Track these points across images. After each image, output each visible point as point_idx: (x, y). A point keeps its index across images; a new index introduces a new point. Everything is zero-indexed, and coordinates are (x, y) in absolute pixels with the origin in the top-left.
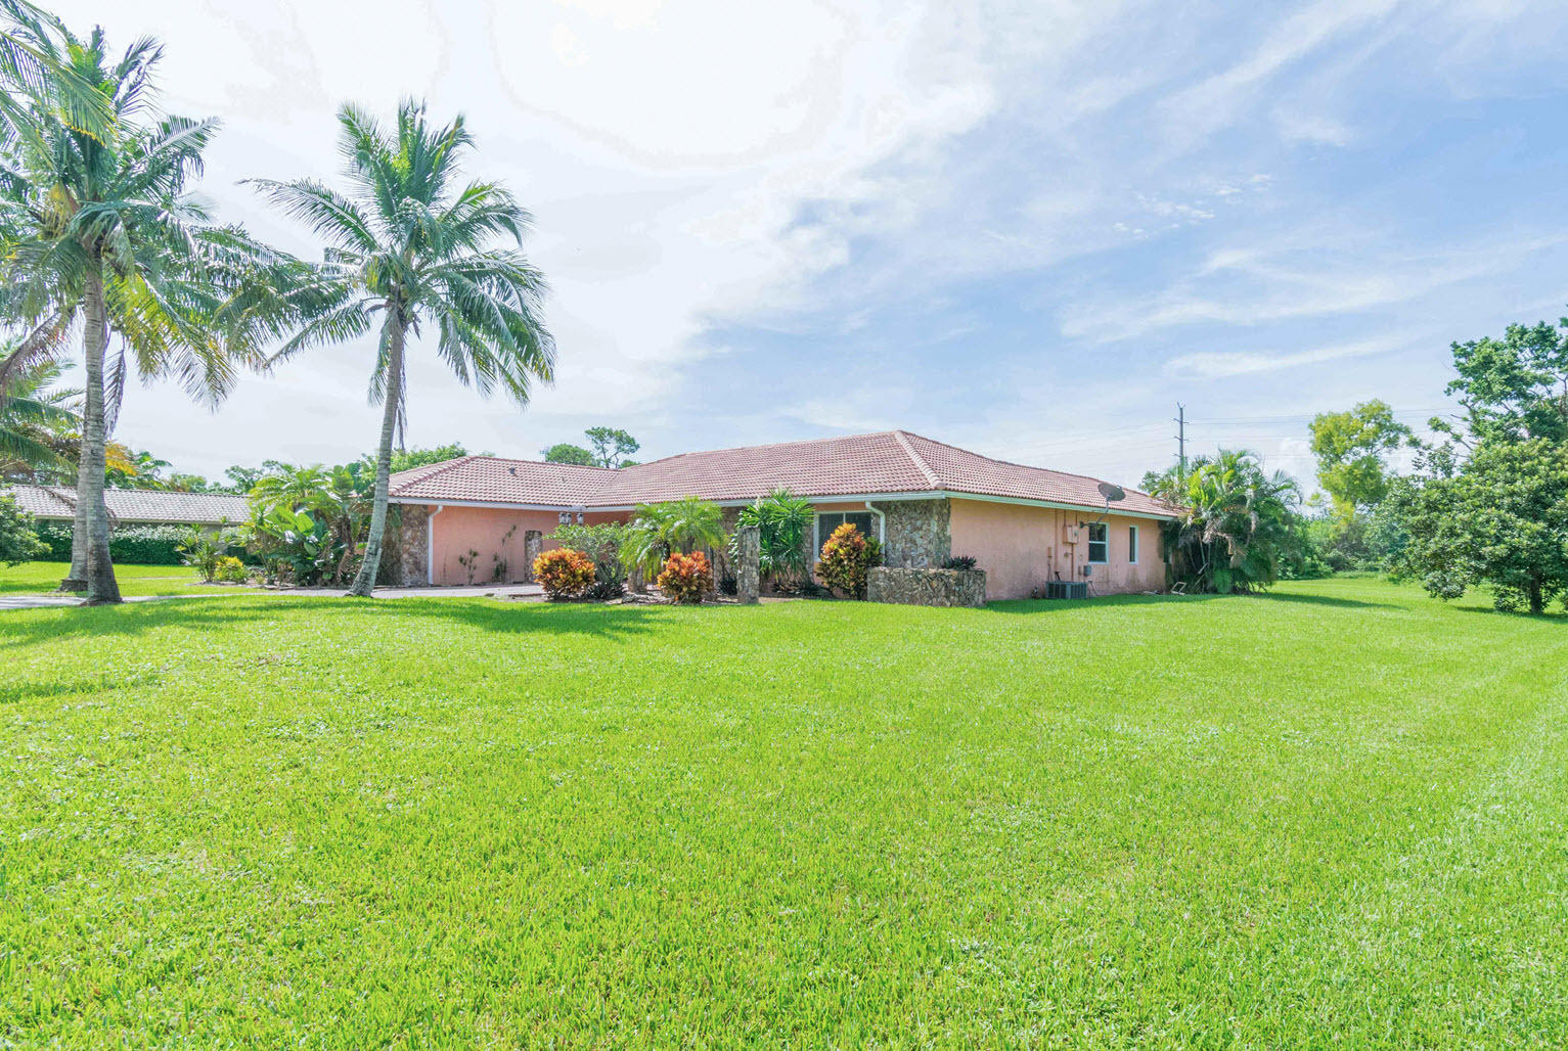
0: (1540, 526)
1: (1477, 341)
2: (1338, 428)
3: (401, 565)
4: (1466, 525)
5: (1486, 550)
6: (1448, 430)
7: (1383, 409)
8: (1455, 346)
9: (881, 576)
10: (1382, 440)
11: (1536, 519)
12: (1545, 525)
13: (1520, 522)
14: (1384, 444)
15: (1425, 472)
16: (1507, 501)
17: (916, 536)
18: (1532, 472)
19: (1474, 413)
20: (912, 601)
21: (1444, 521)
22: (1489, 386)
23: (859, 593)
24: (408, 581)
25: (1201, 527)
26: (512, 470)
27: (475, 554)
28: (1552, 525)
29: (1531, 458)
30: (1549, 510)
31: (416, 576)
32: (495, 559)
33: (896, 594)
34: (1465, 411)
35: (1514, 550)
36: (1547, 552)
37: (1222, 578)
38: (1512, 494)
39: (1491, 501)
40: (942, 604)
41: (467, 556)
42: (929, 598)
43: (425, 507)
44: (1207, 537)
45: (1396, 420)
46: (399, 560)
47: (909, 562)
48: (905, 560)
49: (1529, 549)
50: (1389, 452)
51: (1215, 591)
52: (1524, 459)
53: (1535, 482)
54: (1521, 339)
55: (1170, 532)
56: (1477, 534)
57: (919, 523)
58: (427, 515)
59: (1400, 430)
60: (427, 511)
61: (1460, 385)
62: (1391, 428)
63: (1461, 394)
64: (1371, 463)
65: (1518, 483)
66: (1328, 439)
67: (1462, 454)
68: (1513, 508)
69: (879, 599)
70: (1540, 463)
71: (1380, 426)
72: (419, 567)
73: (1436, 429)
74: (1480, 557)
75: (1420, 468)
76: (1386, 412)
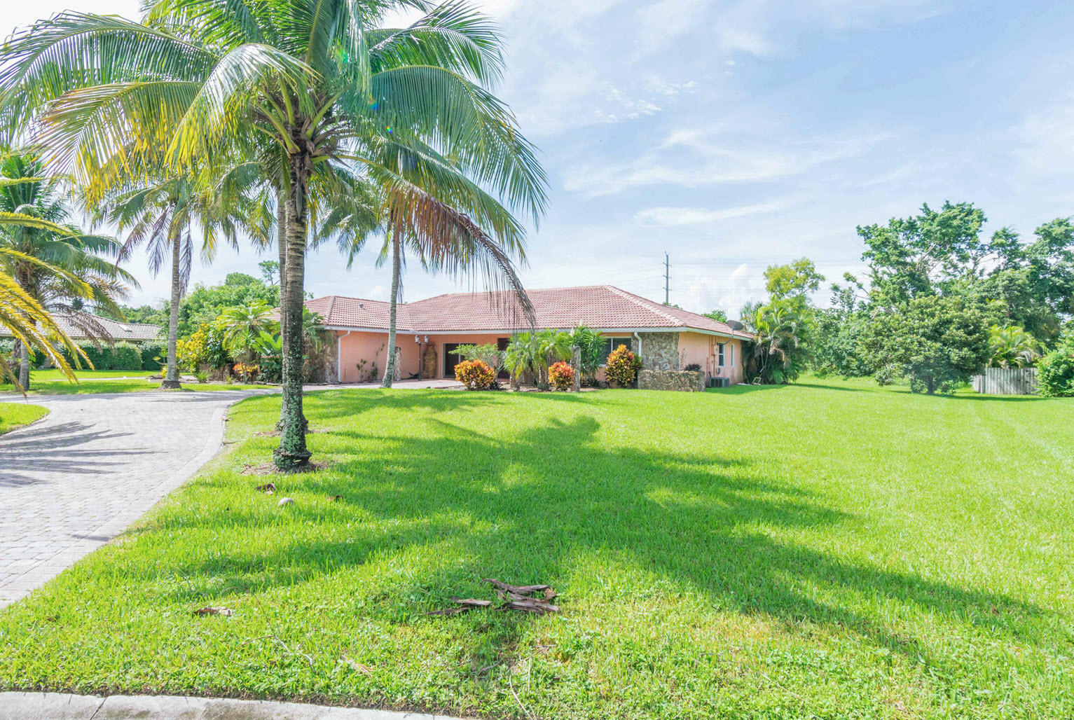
0: (938, 345)
1: (871, 226)
2: (783, 276)
3: (325, 370)
4: (902, 344)
5: (913, 359)
6: (855, 281)
7: (809, 264)
8: (859, 228)
9: (648, 375)
10: (809, 284)
11: (936, 341)
12: (941, 344)
13: (929, 343)
14: (810, 287)
15: (838, 306)
16: (921, 331)
17: (662, 352)
18: (933, 315)
19: (876, 272)
20: (668, 388)
21: (887, 343)
22: (888, 257)
23: (633, 385)
24: (328, 379)
25: (766, 344)
26: (361, 306)
27: (365, 362)
28: (945, 345)
29: (931, 307)
30: (943, 336)
31: (333, 377)
32: (373, 365)
33: (657, 384)
34: (870, 271)
35: (927, 358)
36: (943, 360)
37: (778, 376)
38: (923, 327)
39: (912, 331)
40: (688, 391)
41: (360, 364)
42: (679, 387)
43: (336, 331)
44: (771, 352)
45: (817, 271)
46: (323, 366)
47: (657, 367)
48: (655, 365)
49: (935, 358)
50: (813, 292)
51: (773, 382)
52: (927, 307)
53: (936, 320)
54: (900, 226)
55: (747, 348)
56: (907, 349)
57: (664, 345)
58: (338, 337)
59: (819, 278)
60: (337, 334)
61: (869, 255)
62: (815, 277)
63: (869, 260)
64: (801, 299)
65: (926, 321)
66: (778, 283)
67: (862, 296)
68: (924, 335)
69: (645, 387)
70: (936, 310)
71: (808, 275)
72: (334, 371)
73: (848, 280)
74: (909, 362)
75: (835, 303)
76: (811, 266)
